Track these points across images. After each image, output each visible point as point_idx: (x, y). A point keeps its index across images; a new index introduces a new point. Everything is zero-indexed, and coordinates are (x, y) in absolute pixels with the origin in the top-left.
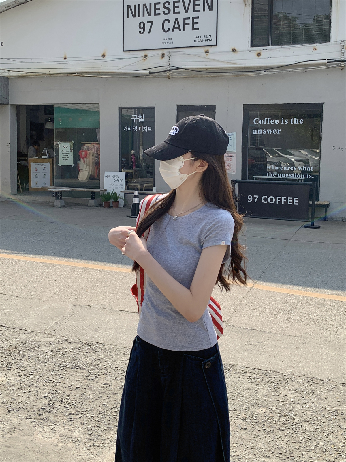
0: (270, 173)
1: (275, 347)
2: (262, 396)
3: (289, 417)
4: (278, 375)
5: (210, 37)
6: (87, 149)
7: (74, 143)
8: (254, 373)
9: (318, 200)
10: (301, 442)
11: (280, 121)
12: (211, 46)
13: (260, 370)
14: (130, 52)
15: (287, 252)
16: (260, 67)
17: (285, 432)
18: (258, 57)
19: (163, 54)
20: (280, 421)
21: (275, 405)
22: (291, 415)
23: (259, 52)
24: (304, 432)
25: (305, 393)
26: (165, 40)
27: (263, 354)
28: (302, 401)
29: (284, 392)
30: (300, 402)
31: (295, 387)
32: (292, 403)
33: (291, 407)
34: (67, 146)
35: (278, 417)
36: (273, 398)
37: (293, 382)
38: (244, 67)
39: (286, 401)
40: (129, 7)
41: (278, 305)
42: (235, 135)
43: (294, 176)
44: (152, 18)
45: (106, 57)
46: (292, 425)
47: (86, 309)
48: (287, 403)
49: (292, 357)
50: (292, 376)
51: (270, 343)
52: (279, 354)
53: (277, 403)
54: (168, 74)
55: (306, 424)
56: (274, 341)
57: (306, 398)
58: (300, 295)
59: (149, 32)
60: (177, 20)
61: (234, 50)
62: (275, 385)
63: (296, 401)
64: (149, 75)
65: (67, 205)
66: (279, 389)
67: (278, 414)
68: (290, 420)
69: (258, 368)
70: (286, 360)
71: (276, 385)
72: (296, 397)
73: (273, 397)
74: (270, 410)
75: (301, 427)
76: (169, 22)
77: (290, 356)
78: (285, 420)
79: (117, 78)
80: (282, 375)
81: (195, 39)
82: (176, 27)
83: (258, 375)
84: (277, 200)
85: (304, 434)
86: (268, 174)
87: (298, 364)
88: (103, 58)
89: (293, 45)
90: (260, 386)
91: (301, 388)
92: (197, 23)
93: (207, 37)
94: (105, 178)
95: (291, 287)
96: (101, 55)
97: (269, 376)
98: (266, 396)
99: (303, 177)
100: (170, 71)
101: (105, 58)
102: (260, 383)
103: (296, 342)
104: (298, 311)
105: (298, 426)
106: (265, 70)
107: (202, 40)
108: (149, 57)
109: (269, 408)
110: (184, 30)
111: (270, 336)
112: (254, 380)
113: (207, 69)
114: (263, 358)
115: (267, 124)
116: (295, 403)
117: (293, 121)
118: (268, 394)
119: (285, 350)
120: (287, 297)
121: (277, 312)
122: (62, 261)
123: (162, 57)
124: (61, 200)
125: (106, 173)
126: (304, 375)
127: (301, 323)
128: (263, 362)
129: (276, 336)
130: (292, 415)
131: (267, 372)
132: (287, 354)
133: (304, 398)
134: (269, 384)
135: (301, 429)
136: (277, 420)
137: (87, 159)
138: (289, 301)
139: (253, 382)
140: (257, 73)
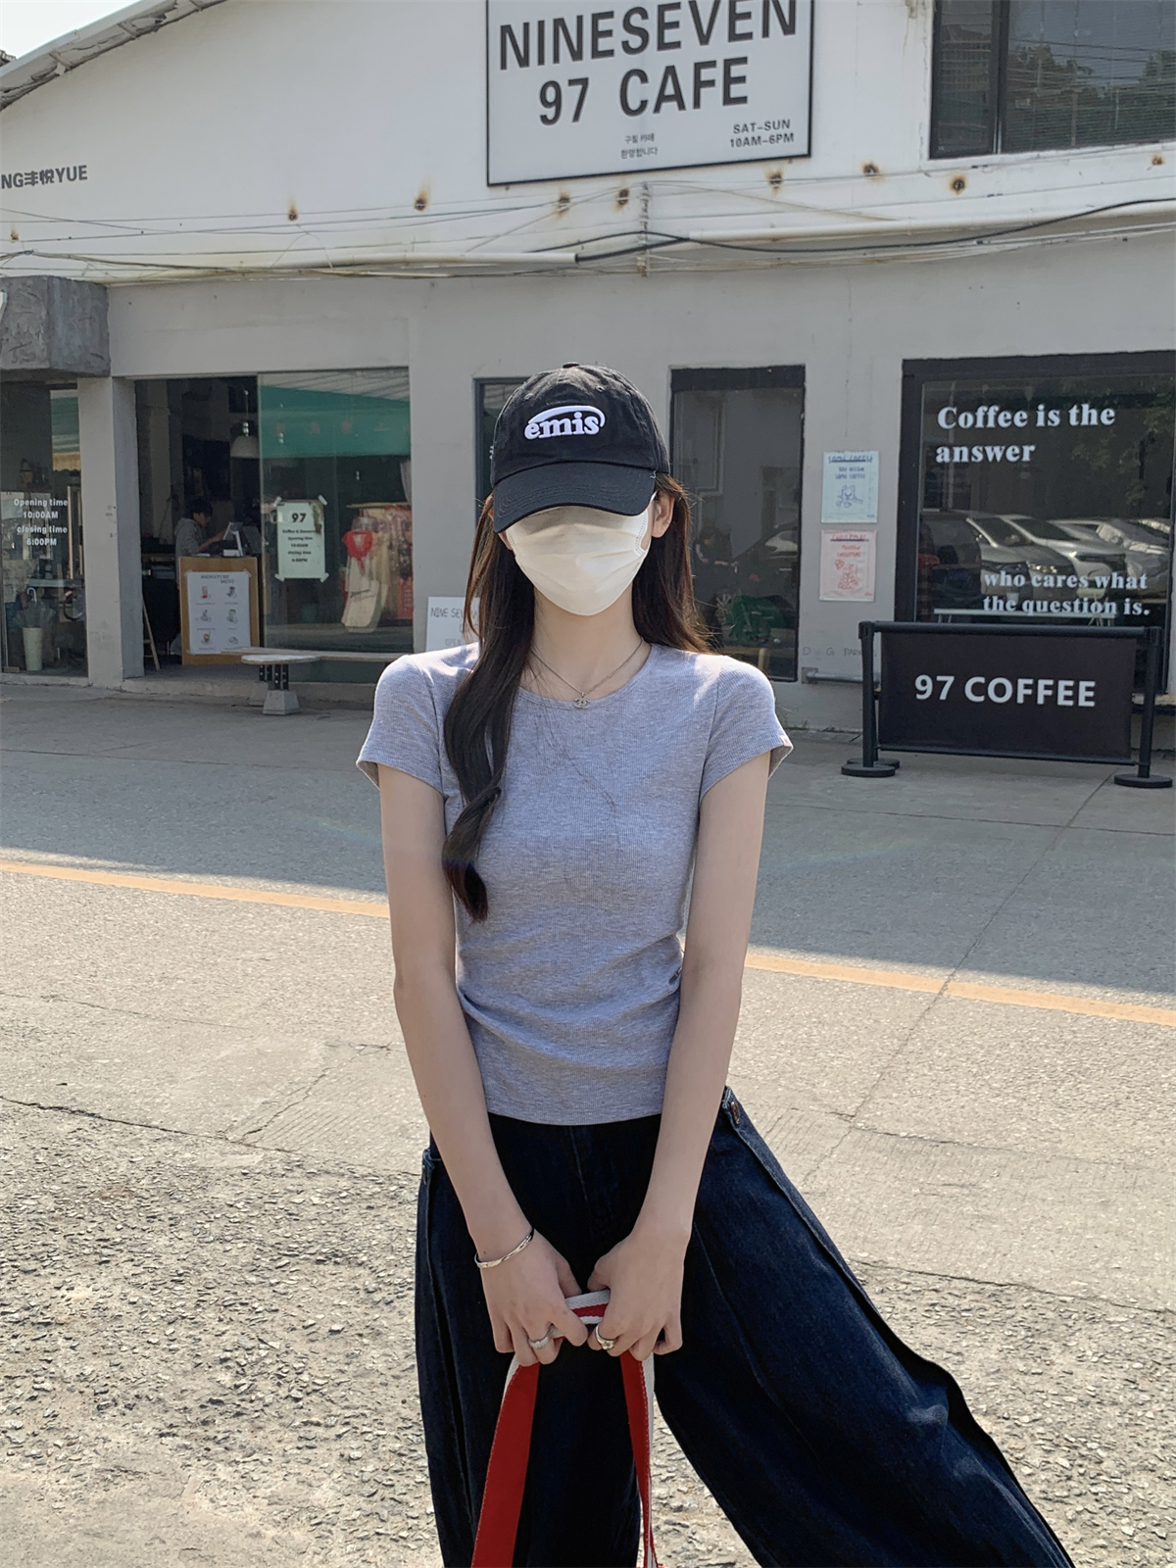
0: (995, 598)
1: (1023, 1201)
2: (978, 1374)
3: (1084, 1451)
4: (1038, 1299)
5: (788, 127)
6: (370, 528)
7: (325, 503)
8: (950, 1294)
9: (1162, 688)
10: (1129, 1546)
11: (1033, 419)
12: (790, 158)
13: (972, 1280)
14: (511, 187)
15: (1057, 867)
16: (959, 227)
17: (1067, 1508)
18: (953, 194)
19: (624, 193)
20: (1049, 1465)
21: (1028, 1408)
22: (1089, 1445)
23: (958, 174)
24: (1140, 1508)
25: (1137, 1365)
26: (631, 142)
27: (981, 1227)
28: (1130, 1395)
29: (1063, 1361)
30: (1121, 1399)
31: (1101, 1343)
32: (1093, 1400)
33: (1088, 1415)
34: (304, 515)
35: (1042, 1451)
36: (1022, 1383)
37: (1095, 1326)
38: (906, 231)
39: (1069, 1393)
40: (506, 30)
41: (1033, 1050)
42: (876, 461)
43: (1081, 607)
44: (588, 66)
45: (430, 209)
46: (1093, 1481)
47: (372, 1058)
48: (1074, 1399)
49: (1088, 1237)
50: (1088, 1302)
51: (1005, 1187)
52: (1039, 1224)
53: (1036, 1401)
54: (640, 259)
55: (1144, 1480)
56: (1021, 1178)
57: (1144, 1384)
58: (1108, 1016)
59: (576, 117)
60: (670, 71)
61: (869, 171)
62: (1030, 1334)
63: (1108, 1394)
64: (576, 265)
65: (303, 708)
66: (1045, 1349)
67: (1041, 1442)
68: (1086, 1463)
69: (963, 1275)
70: (1063, 1245)
71: (1032, 1336)
72: (1105, 1380)
73: (1021, 1377)
74: (1009, 1427)
75: (1126, 1491)
76: (644, 78)
77: (1080, 1231)
78: (1066, 1464)
79: (467, 279)
80: (1052, 1300)
81: (735, 137)
82: (670, 95)
83: (966, 1301)
84: (1022, 692)
85: (1139, 1517)
86: (987, 601)
87: (1108, 1262)
88: (417, 212)
89: (1078, 148)
90: (972, 1337)
91: (1125, 1348)
92: (742, 79)
93: (776, 126)
94: (431, 619)
95: (1077, 988)
96: (412, 202)
97: (1004, 1302)
98: (993, 1373)
99: (1110, 610)
100: (648, 251)
101: (425, 212)
102: (971, 1328)
103: (1098, 1182)
104: (1102, 1072)
105: (1117, 1487)
106: (980, 240)
107: (759, 138)
108: (576, 204)
109: (1007, 1419)
110: (697, 104)
111: (1003, 1162)
112: (949, 1318)
113: (775, 239)
114: (982, 1241)
115: (985, 429)
116: (1105, 1402)
117: (1079, 417)
118: (1004, 1366)
119: (1060, 1211)
120: (1061, 1024)
121: (1029, 1078)
122: (291, 893)
123: (622, 203)
124: (287, 693)
125: (434, 602)
126: (1132, 1300)
127: (1114, 1114)
128: (980, 1253)
129: (1026, 1161)
130: (1095, 1445)
131: (1000, 1288)
132: (1067, 1223)
133: (1134, 1383)
134: (1006, 1333)
135: (1128, 1499)
136: (1036, 1461)
137: (371, 559)
138: (1069, 1037)
139: (946, 1323)
140: (951, 251)
